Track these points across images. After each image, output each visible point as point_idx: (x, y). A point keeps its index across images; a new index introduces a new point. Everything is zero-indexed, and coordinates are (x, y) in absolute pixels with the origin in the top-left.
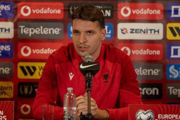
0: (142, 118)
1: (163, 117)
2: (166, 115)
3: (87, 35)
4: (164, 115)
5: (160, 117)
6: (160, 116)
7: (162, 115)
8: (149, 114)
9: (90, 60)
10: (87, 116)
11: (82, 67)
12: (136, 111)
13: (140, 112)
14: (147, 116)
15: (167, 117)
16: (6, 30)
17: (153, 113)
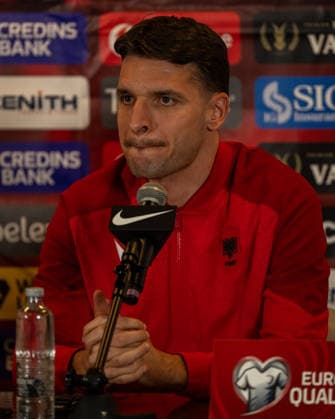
0: (252, 383)
1: (317, 380)
2: (326, 374)
3: (156, 107)
4: (321, 374)
5: (307, 381)
6: (308, 378)
7: (314, 374)
8: (275, 372)
9: (153, 199)
10: (87, 376)
11: (118, 220)
12: (235, 360)
13: (248, 365)
14: (268, 376)
15: (330, 380)
16: (64, 103)
17: (285, 366)
